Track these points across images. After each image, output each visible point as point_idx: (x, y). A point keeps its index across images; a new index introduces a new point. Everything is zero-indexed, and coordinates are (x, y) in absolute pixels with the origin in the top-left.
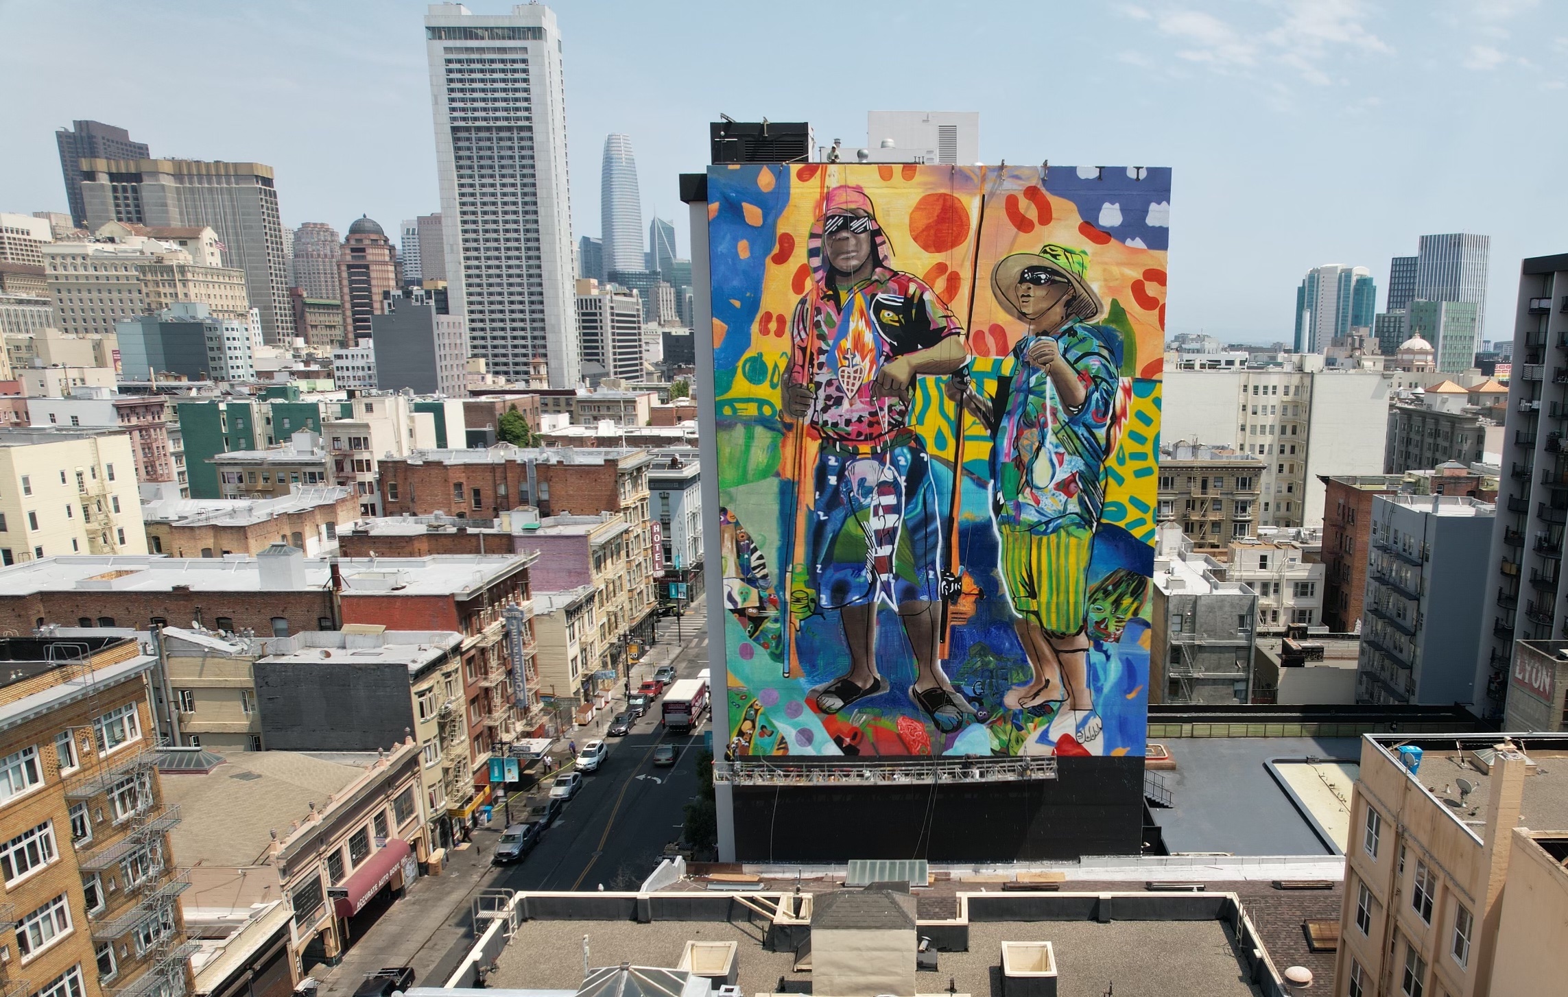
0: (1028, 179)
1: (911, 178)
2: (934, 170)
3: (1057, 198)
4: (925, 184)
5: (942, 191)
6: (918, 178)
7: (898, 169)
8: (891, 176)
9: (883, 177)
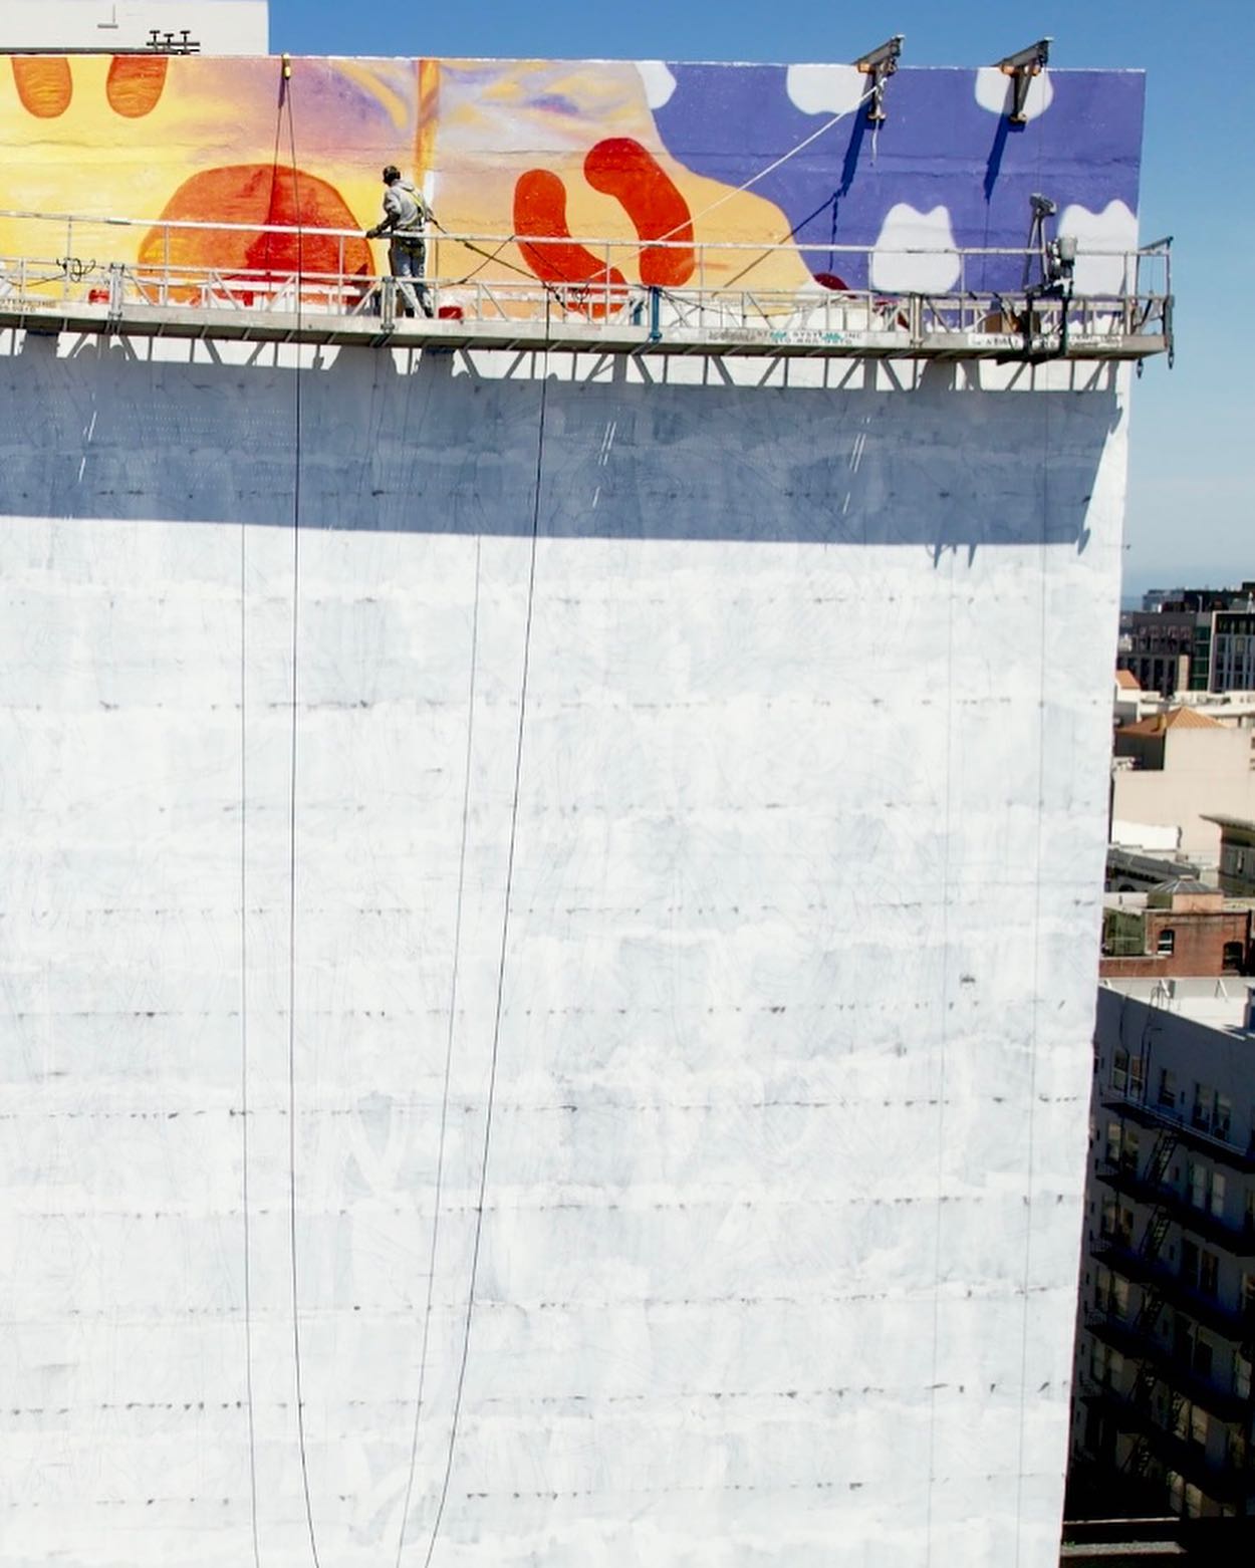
0: (603, 111)
1: (147, 104)
2: (233, 71)
3: (710, 185)
4: (204, 128)
5: (265, 156)
6: (171, 106)
7: (91, 74)
8: (65, 98)
9: (30, 104)
